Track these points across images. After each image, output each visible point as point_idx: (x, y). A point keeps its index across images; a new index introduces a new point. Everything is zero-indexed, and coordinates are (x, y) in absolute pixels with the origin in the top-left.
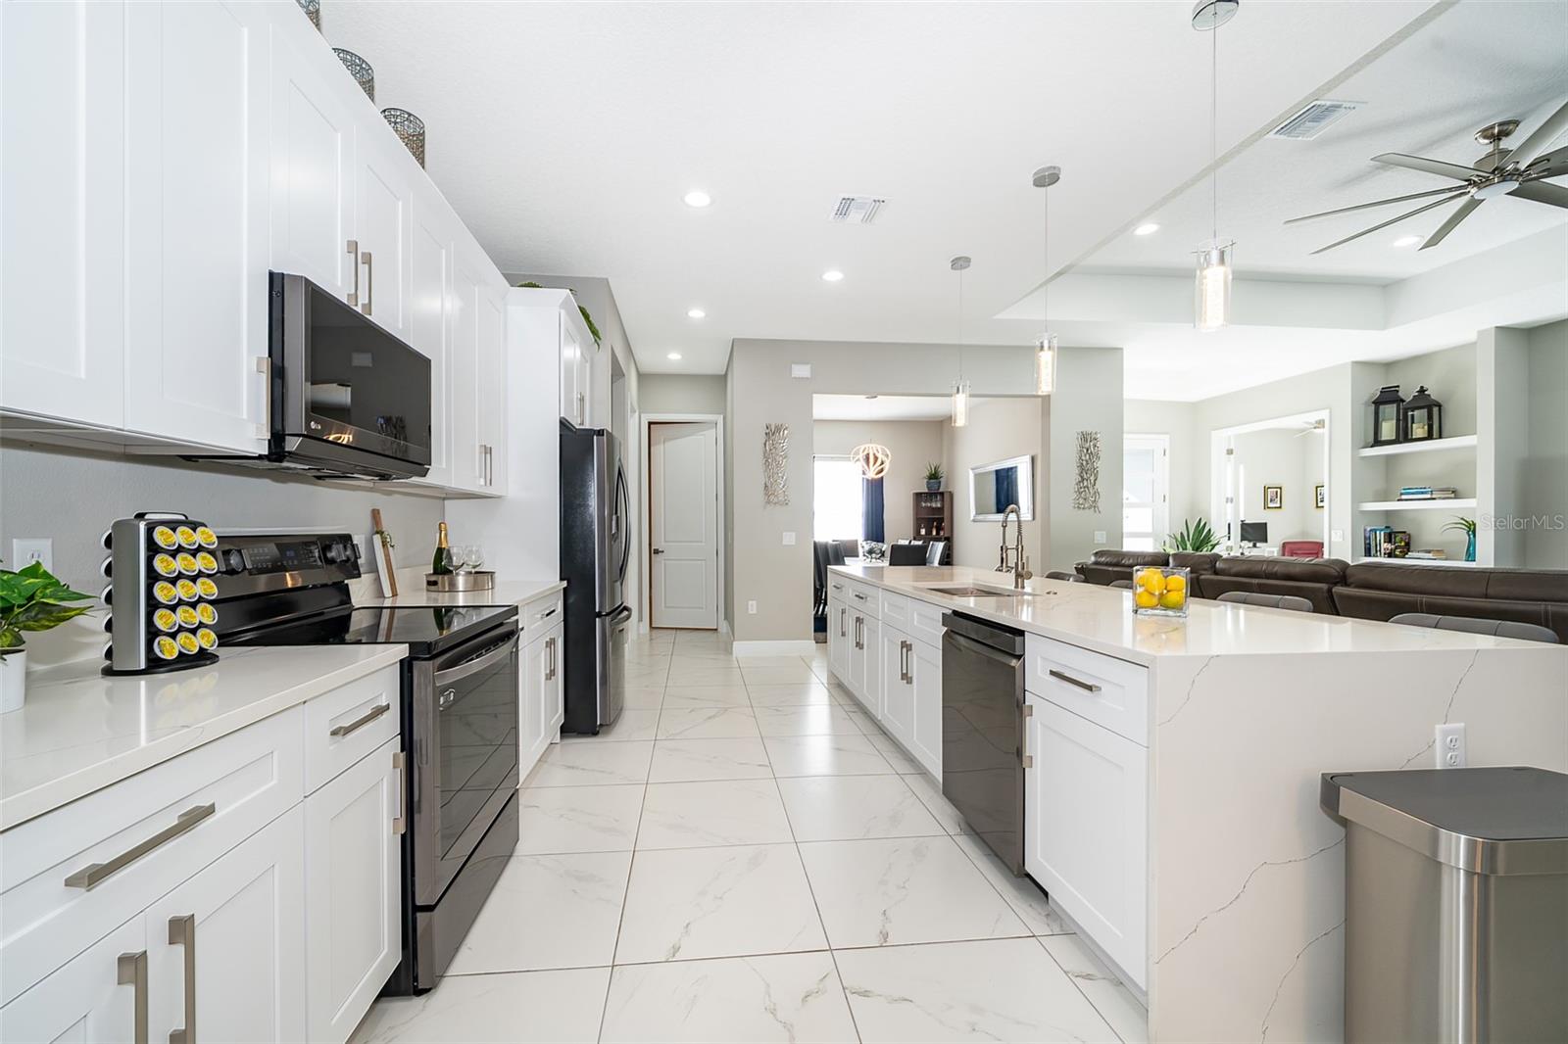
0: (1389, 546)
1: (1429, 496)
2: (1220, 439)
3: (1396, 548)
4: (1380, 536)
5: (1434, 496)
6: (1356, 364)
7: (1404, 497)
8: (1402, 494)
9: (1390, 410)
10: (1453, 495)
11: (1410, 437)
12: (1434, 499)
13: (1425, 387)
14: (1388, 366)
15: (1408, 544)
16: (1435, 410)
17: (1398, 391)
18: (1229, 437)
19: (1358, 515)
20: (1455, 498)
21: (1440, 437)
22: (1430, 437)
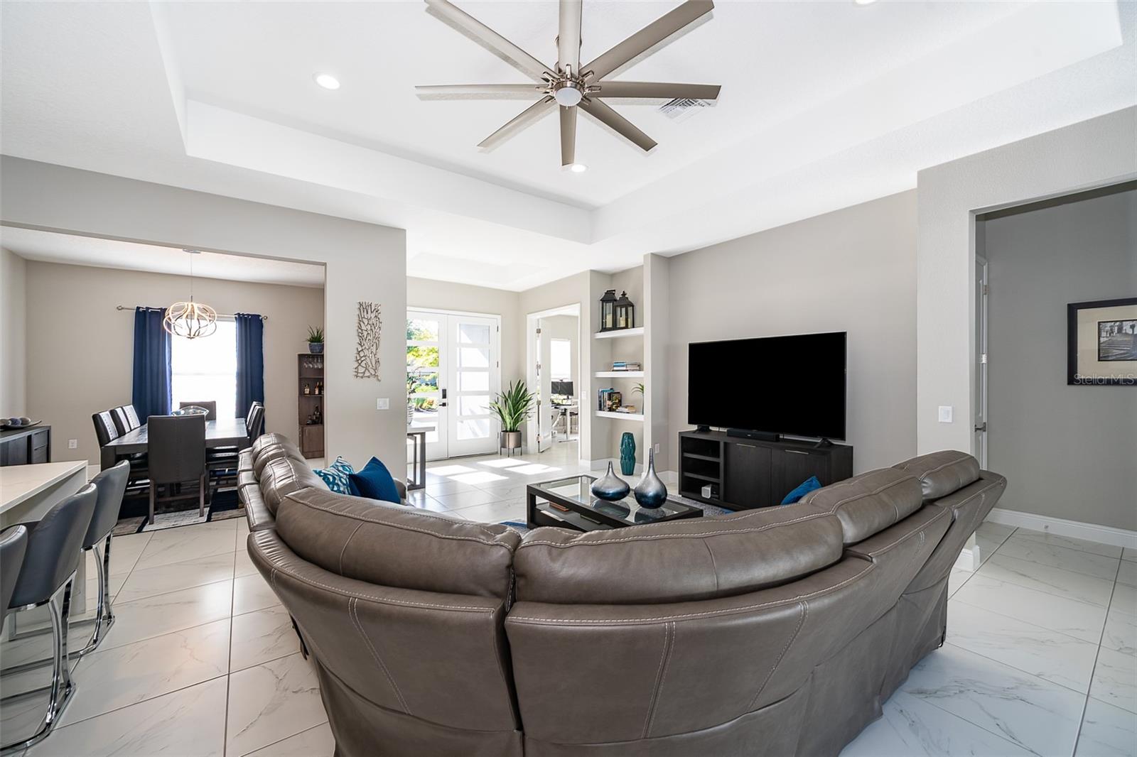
0: (610, 403)
1: (625, 368)
2: (533, 320)
3: (613, 404)
4: (606, 395)
5: (628, 369)
6: (593, 272)
7: (615, 368)
8: (614, 366)
9: (609, 306)
10: (638, 368)
11: (618, 326)
12: (627, 370)
13: (626, 292)
14: (612, 276)
15: (620, 401)
16: (630, 309)
17: (614, 294)
18: (538, 320)
19: (595, 380)
20: (640, 370)
21: (633, 327)
22: (626, 327)
